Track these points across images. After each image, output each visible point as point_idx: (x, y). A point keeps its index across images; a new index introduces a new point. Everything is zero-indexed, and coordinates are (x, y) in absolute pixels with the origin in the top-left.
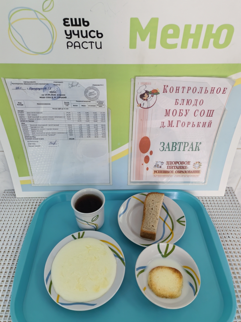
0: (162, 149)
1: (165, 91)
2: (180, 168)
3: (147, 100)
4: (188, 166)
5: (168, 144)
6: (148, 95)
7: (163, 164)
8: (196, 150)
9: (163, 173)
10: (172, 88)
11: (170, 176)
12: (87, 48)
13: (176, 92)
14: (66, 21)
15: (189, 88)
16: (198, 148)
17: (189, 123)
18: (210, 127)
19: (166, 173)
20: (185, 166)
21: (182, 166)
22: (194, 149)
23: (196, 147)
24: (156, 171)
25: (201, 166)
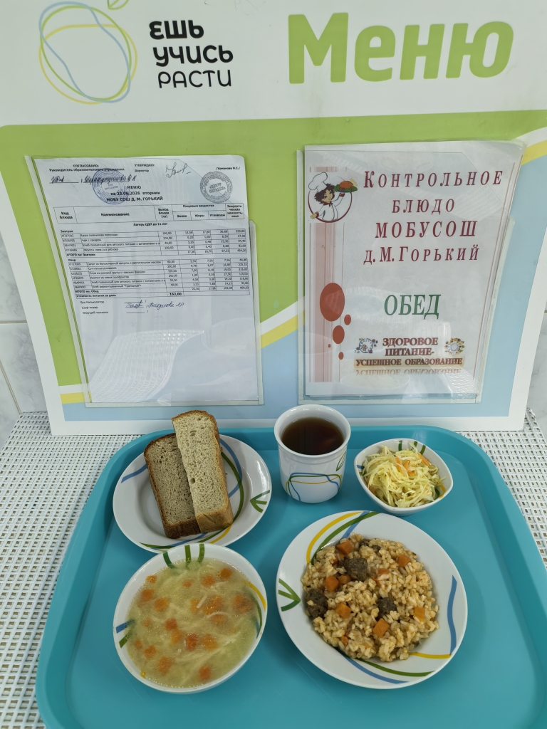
12: (201, 85)
14: (156, 27)
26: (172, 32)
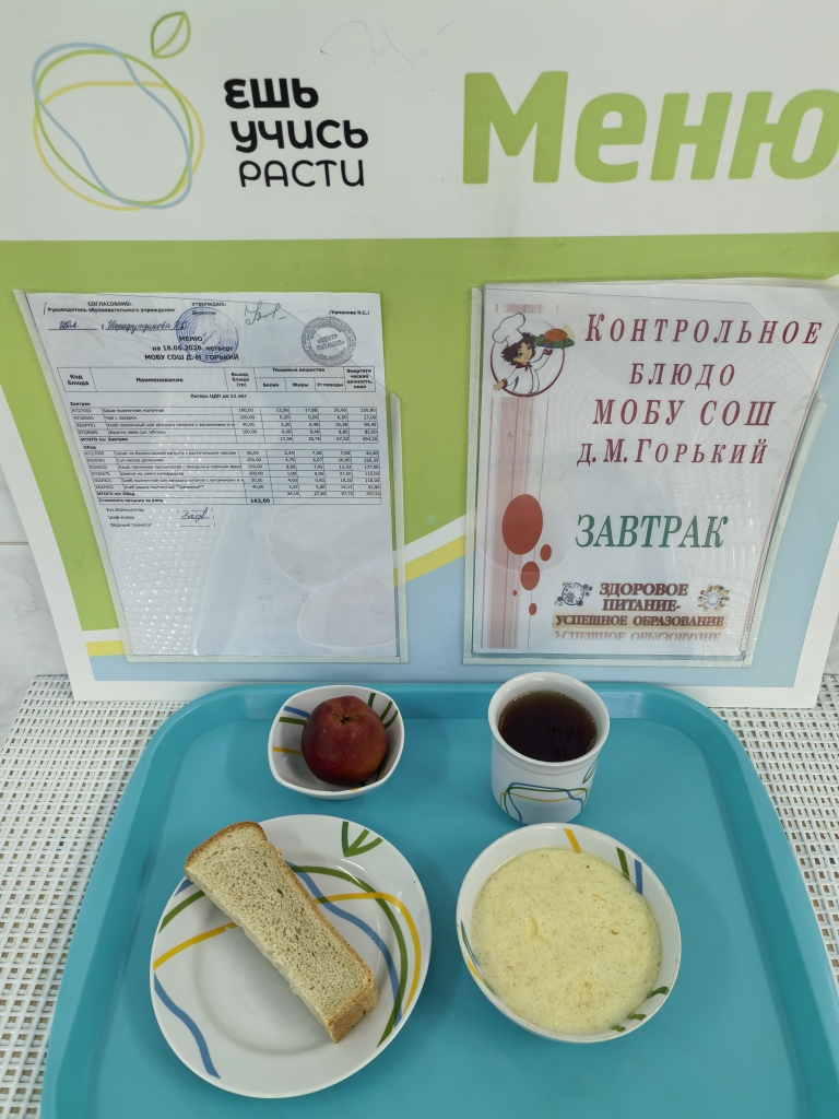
0: (584, 538)
1: (593, 337)
2: (649, 607)
3: (528, 366)
4: (680, 600)
5: (608, 522)
6: (533, 348)
7: (587, 594)
8: (707, 545)
9: (590, 624)
10: (619, 324)
11: (613, 635)
12: (312, 183)
13: (634, 339)
14: (236, 88)
15: (683, 324)
16: (717, 535)
17: (683, 449)
18: (760, 462)
19: (598, 624)
20: (670, 601)
21: (659, 601)
22: (702, 541)
23: (709, 534)
24: (565, 618)
25: (727, 602)
26: (263, 97)
